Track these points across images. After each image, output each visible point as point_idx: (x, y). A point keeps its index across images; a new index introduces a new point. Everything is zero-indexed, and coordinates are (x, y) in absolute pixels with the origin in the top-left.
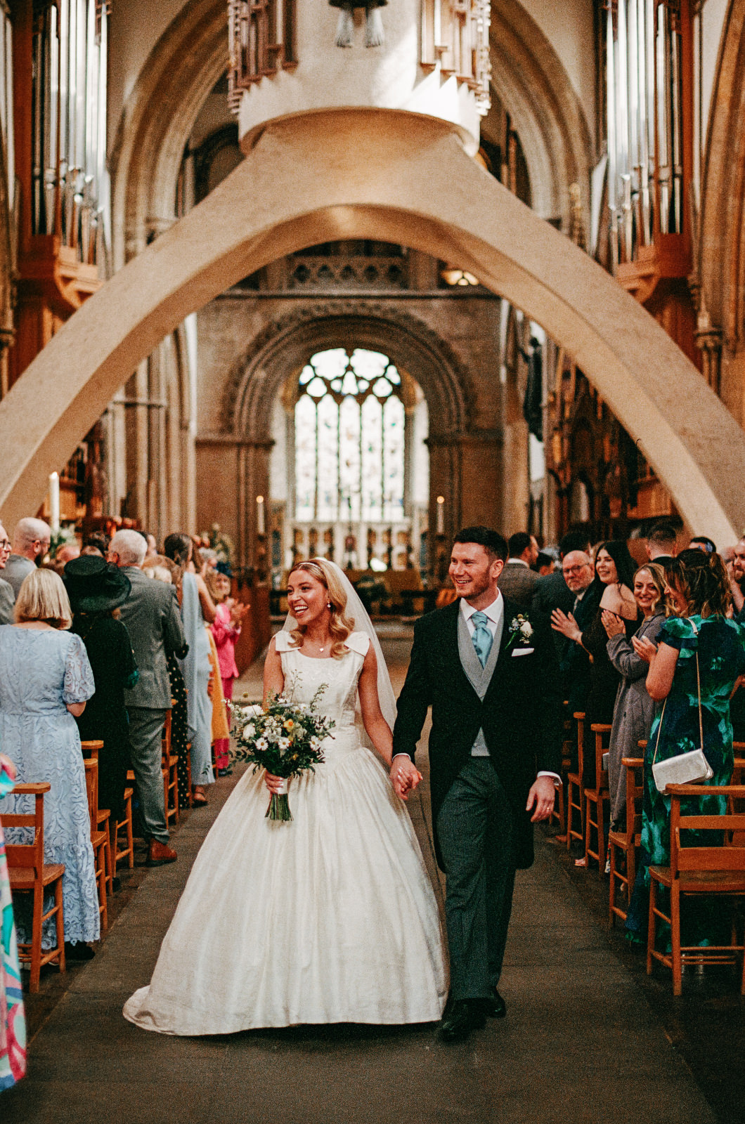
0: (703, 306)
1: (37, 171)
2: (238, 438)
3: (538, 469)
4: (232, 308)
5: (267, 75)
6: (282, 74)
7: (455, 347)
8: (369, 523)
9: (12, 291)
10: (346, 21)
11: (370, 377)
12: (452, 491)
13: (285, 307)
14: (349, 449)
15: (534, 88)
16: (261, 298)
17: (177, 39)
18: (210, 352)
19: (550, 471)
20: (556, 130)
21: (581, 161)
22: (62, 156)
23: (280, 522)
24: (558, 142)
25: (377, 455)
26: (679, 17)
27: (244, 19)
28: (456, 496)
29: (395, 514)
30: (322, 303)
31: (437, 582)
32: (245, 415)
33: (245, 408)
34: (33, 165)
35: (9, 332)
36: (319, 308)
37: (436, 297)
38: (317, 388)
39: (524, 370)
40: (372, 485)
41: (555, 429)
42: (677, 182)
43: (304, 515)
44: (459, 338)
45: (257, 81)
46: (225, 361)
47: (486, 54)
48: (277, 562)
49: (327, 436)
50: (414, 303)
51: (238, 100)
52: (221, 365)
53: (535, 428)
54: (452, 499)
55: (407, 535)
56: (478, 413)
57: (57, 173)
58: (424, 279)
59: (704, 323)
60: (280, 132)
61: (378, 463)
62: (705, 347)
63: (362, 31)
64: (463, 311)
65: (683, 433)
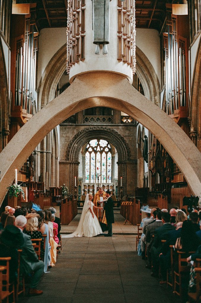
0: (192, 125)
1: (17, 89)
2: (70, 162)
3: (147, 169)
4: (69, 128)
5: (77, 62)
6: (80, 62)
7: (125, 139)
8: (103, 183)
9: (9, 120)
10: (98, 47)
11: (103, 146)
12: (124, 176)
13: (82, 128)
14: (98, 165)
15: (146, 72)
16: (76, 125)
17: (55, 60)
18: (63, 139)
19: (150, 170)
20: (151, 83)
21: (158, 91)
22: (23, 86)
23: (81, 183)
24: (152, 86)
25: (105, 166)
26: (185, 51)
27: (71, 48)
28: (125, 177)
29: (109, 181)
30: (92, 127)
31: (120, 199)
32: (72, 156)
33: (72, 153)
34: (16, 88)
35: (8, 131)
36: (91, 128)
37: (120, 126)
38: (90, 150)
39: (143, 144)
40: (104, 174)
41: (151, 159)
42: (185, 93)
43: (87, 181)
44: (126, 136)
45: (74, 64)
46: (67, 142)
47: (135, 58)
48: (80, 193)
49: (93, 162)
50: (115, 127)
51: (69, 70)
52: (66, 143)
53: (146, 159)
54: (124, 177)
55: (113, 187)
56: (131, 155)
57: (22, 90)
58: (117, 121)
59: (192, 130)
60: (80, 78)
61: (105, 168)
62: (193, 136)
63: (102, 50)
64: (127, 129)
65: (189, 159)
